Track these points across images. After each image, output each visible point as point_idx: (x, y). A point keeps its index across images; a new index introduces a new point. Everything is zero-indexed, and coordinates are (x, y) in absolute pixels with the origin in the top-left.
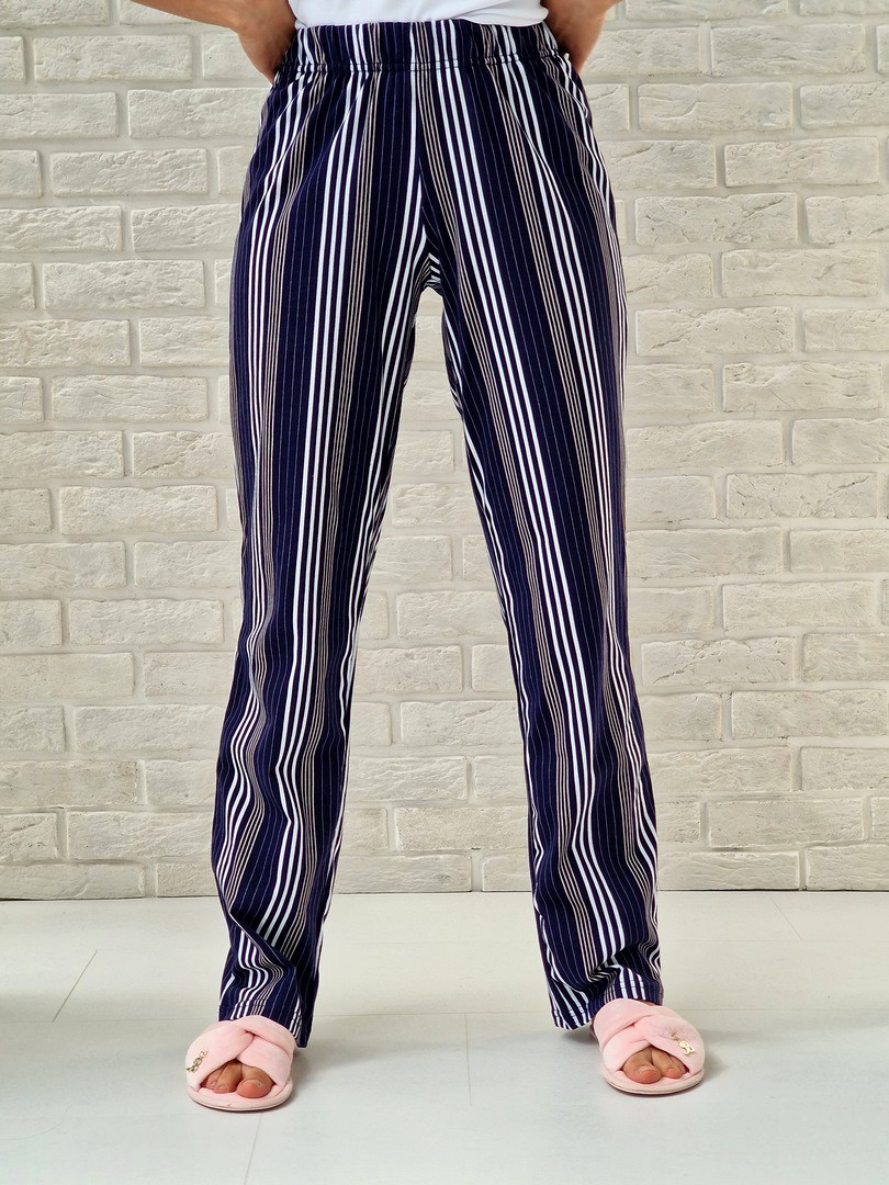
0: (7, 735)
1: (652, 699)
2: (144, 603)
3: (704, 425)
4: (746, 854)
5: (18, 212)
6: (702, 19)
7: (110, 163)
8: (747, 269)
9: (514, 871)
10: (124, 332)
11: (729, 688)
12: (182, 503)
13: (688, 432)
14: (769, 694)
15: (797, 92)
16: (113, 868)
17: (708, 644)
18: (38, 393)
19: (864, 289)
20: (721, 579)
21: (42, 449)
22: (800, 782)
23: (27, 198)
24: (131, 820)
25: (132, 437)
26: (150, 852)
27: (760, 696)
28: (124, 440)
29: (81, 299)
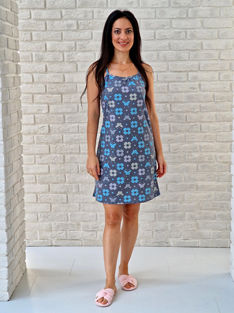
0: (57, 217)
1: (172, 213)
2: (81, 195)
3: (182, 165)
4: (188, 241)
5: (60, 126)
6: (183, 92)
7: (76, 117)
8: (191, 137)
9: (147, 243)
10: (78, 147)
11: (186, 211)
12: (88, 177)
13: (180, 166)
14: (193, 213)
15: (200, 105)
16: (76, 241)
17: (182, 203)
18: (63, 158)
19: (211, 140)
20: (185, 192)
21: (64, 167)
22: (198, 228)
23: (61, 123)
24: (79, 233)
25: (79, 165)
26: (82, 238)
27: (192, 213)
28: (78, 166)
29: (71, 141)
